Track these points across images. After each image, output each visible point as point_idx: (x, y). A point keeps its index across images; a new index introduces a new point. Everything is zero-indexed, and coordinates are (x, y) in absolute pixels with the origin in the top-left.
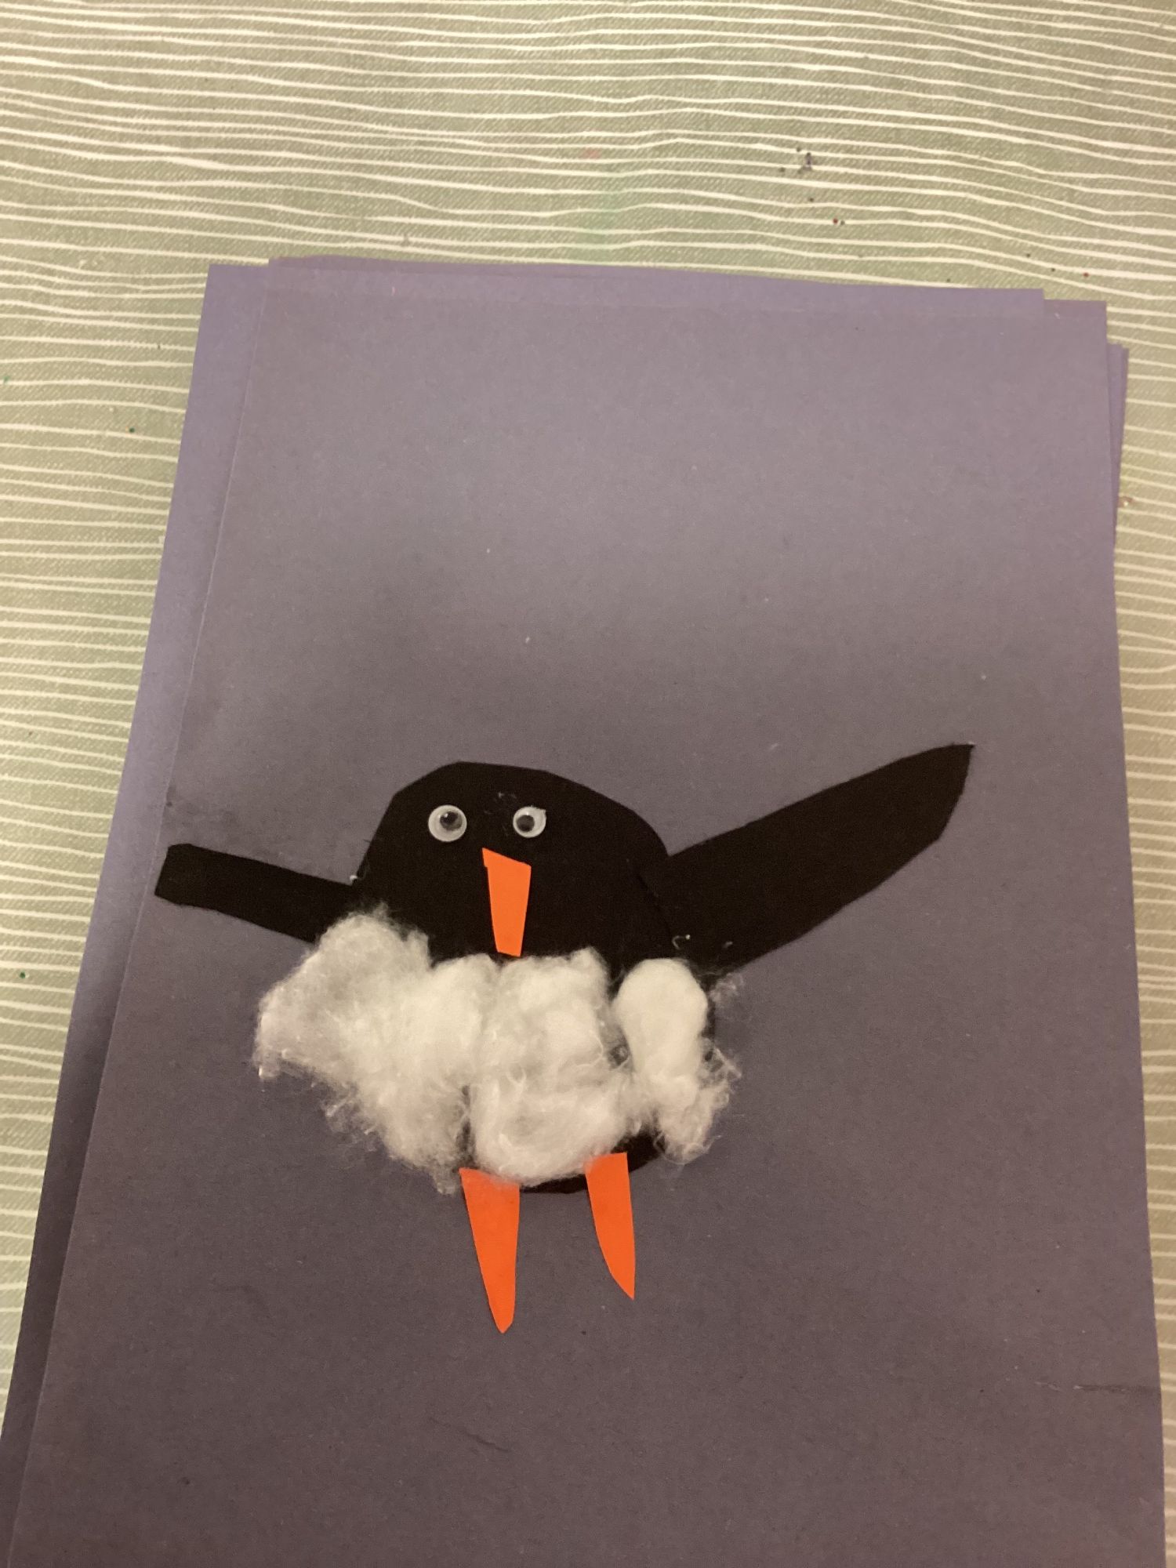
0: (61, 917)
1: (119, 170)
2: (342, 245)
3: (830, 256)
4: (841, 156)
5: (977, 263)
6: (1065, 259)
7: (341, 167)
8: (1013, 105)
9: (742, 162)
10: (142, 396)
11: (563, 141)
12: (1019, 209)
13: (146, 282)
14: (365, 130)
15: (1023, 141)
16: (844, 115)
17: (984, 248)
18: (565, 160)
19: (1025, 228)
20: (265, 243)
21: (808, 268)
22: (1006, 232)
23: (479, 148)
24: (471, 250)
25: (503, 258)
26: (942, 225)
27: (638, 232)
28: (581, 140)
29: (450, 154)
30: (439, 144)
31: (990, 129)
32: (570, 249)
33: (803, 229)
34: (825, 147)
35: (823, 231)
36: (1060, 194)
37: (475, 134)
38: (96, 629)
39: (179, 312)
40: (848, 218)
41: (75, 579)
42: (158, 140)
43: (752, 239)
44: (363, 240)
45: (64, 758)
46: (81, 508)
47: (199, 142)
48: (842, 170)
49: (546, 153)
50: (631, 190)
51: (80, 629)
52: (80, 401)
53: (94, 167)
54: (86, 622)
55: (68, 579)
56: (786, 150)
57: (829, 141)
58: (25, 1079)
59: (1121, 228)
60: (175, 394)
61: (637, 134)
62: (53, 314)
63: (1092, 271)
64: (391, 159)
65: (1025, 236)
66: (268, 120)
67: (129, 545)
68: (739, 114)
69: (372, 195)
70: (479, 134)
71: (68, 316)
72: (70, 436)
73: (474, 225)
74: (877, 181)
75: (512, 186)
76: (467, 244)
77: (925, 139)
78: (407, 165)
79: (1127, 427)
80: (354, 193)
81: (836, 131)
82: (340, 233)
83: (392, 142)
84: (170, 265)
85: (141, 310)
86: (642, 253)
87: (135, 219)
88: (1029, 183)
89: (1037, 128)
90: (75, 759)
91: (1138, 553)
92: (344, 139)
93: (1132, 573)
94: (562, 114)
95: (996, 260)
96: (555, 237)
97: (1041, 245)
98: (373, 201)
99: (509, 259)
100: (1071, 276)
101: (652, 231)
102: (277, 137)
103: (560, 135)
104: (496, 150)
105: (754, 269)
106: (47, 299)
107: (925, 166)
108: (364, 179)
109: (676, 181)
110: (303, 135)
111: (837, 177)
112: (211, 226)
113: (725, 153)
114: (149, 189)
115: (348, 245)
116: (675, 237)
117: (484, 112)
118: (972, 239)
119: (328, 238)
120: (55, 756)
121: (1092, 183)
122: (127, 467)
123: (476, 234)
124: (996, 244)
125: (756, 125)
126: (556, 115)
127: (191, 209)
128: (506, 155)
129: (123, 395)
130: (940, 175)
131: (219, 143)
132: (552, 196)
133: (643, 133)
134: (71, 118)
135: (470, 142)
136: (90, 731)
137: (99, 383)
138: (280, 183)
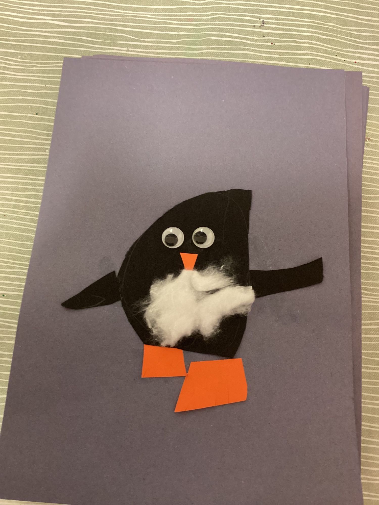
0: (16, 276)
1: (31, 25)
2: (106, 51)
3: (270, 55)
4: (274, 21)
5: (319, 58)
6: (348, 57)
7: (106, 24)
8: (332, 4)
9: (241, 23)
10: (41, 102)
11: (180, 16)
12: (333, 40)
13: (41, 64)
14: (114, 12)
15: (335, 16)
16: (275, 7)
17: (321, 53)
18: (181, 22)
19: (335, 46)
20: (81, 50)
21: (263, 60)
22: (329, 48)
23: (152, 18)
24: (150, 53)
25: (160, 56)
26: (308, 45)
27: (206, 47)
28: (186, 15)
29: (143, 20)
30: (139, 17)
31: (324, 12)
32: (183, 52)
33: (261, 46)
34: (269, 18)
35: (268, 47)
36: (347, 34)
37: (151, 13)
38: (26, 181)
39: (52, 74)
40: (276, 43)
41: (18, 164)
42: (44, 15)
43: (244, 49)
44: (114, 49)
45: (16, 224)
46: (20, 141)
47: (58, 16)
48: (274, 26)
49: (175, 20)
50: (203, 33)
51: (20, 181)
52: (19, 104)
53: (22, 24)
54: (22, 178)
55: (16, 164)
56: (255, 19)
57: (270, 16)
58: (5, 329)
59: (367, 46)
60: (51, 102)
61: (205, 14)
62: (10, 74)
63: (357, 61)
64: (123, 22)
65: (335, 49)
66: (81, 8)
67: (36, 153)
68: (240, 7)
69: (116, 34)
70: (153, 13)
71: (15, 75)
72: (16, 116)
73: (151, 44)
74: (286, 30)
75: (163, 31)
76: (148, 51)
77: (302, 16)
78: (128, 24)
79: (368, 114)
80: (110, 33)
81: (273, 13)
82: (106, 47)
83: (123, 16)
84: (49, 58)
85: (39, 73)
86: (207, 54)
87: (37, 42)
88: (337, 31)
89: (340, 12)
90: (20, 224)
91: (371, 157)
92: (107, 15)
93: (369, 163)
94: (180, 6)
95: (325, 57)
96: (178, 48)
97: (341, 52)
98: (117, 36)
99: (162, 56)
100: (350, 63)
101: (210, 47)
102: (85, 14)
103: (180, 14)
104: (158, 19)
105: (245, 60)
106: (8, 69)
107: (302, 25)
108: (114, 28)
109: (218, 30)
110: (93, 13)
111: (272, 29)
112: (63, 44)
113: (235, 20)
114: (41, 31)
115: (109, 51)
116: (218, 49)
117: (154, 6)
118: (318, 50)
119: (102, 49)
120: (13, 223)
121: (358, 31)
122: (35, 126)
123: (152, 47)
124: (326, 52)
125: (245, 11)
126: (178, 7)
127: (56, 39)
128: (161, 20)
129: (33, 102)
130: (307, 28)
131: (65, 16)
132: (177, 35)
133: (207, 13)
134: (15, 7)
135: (149, 16)
136: (24, 215)
137: (26, 98)
138: (86, 30)
